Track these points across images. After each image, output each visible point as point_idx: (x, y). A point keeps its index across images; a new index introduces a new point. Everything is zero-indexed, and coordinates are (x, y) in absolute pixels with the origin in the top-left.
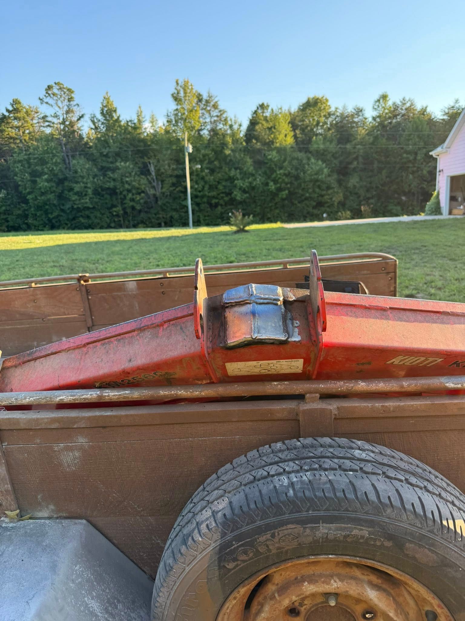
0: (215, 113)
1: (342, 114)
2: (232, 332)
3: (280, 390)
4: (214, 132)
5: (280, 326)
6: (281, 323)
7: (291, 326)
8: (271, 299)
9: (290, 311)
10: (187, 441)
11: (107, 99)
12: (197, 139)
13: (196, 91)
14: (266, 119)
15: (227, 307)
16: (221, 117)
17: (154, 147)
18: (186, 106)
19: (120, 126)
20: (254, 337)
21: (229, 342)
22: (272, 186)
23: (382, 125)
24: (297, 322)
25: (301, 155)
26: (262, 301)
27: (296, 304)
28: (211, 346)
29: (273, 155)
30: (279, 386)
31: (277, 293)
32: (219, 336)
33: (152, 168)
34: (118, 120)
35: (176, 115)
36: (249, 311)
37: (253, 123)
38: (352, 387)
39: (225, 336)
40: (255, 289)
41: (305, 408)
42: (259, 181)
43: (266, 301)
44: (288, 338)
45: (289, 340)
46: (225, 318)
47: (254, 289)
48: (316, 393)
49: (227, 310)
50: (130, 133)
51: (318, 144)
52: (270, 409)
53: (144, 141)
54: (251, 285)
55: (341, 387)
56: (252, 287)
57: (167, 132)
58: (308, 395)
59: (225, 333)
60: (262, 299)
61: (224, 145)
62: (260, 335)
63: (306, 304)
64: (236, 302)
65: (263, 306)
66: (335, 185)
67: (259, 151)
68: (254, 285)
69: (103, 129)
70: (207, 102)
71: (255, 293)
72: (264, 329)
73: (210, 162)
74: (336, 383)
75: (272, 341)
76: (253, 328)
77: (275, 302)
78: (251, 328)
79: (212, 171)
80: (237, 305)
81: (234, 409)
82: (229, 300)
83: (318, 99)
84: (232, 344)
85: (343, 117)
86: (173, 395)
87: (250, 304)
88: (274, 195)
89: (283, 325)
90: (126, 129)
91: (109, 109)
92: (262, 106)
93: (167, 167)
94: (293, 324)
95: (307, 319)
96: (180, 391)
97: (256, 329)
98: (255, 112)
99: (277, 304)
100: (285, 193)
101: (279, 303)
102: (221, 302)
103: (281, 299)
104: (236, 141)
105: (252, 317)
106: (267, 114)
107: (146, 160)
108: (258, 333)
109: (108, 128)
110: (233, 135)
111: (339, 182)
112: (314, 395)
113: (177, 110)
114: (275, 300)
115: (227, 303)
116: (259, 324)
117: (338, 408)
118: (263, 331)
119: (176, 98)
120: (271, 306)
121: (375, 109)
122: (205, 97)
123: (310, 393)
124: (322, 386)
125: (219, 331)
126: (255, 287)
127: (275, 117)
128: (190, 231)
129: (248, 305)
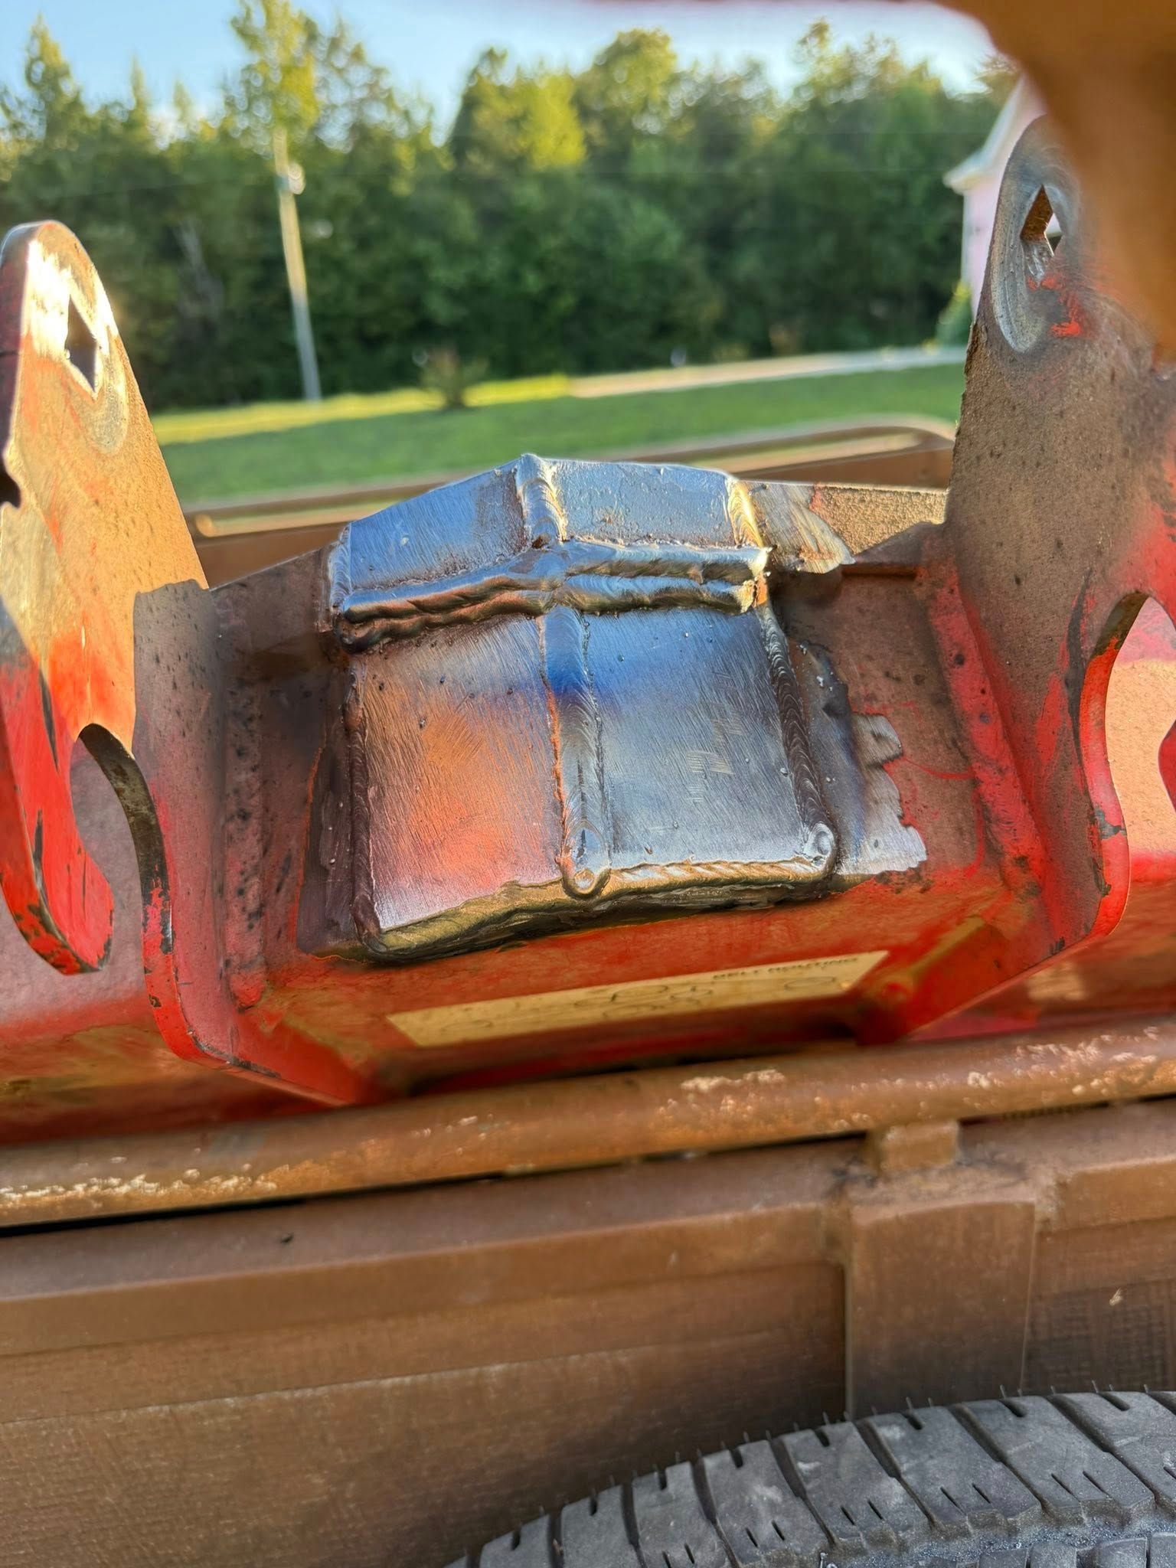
0: (359, 75)
1: (710, 78)
2: (405, 843)
3: (737, 1124)
4: (360, 132)
5: (770, 772)
6: (775, 750)
7: (840, 759)
8: (681, 569)
9: (821, 649)
10: (213, 1414)
11: (39, 35)
12: (312, 153)
13: (301, 14)
14: (502, 91)
15: (361, 648)
16: (378, 92)
17: (192, 178)
18: (275, 54)
19: (85, 120)
20: (584, 886)
21: (387, 921)
22: (532, 281)
23: (816, 108)
24: (882, 726)
25: (605, 193)
26: (618, 587)
27: (855, 595)
28: (253, 948)
29: (529, 195)
30: (729, 1103)
31: (721, 519)
32: (315, 866)
33: (191, 242)
34: (75, 104)
35: (247, 83)
36: (523, 668)
37: (470, 103)
38: (1151, 1070)
39: (356, 872)
40: (564, 499)
41: (887, 1213)
42: (495, 265)
43: (647, 587)
44: (837, 859)
45: (845, 871)
46: (348, 731)
47: (551, 494)
48: (942, 1118)
49: (363, 672)
50: (115, 140)
51: (648, 162)
52: (681, 1232)
53: (159, 162)
54: (531, 467)
55: (1087, 1078)
56: (536, 484)
57: (225, 135)
58: (893, 1136)
59: (356, 845)
60: (618, 569)
61: (389, 168)
62: (627, 859)
63: (919, 592)
64: (421, 607)
65: (629, 622)
66: (701, 277)
67: (490, 184)
68: (548, 469)
69: (36, 127)
70: (335, 44)
71: (562, 523)
72: (659, 804)
73: (357, 217)
74: (1061, 1058)
75: (718, 896)
76: (571, 806)
77: (714, 589)
78: (559, 807)
79: (364, 243)
80: (430, 626)
81: (464, 1247)
82: (368, 590)
83: (643, 36)
84: (413, 939)
85: (713, 86)
86: (83, 1202)
87: (531, 612)
88: (539, 305)
89: (792, 758)
90: (104, 129)
91: (48, 68)
92: (491, 57)
93: (233, 236)
94: (852, 745)
95: (942, 699)
96: (126, 1178)
97: (595, 811)
98: (475, 73)
99: (727, 606)
100: (566, 302)
101: (744, 595)
102: (312, 616)
103: (758, 562)
104: (424, 156)
105: (554, 722)
106: (506, 77)
107: (170, 217)
108: (617, 844)
109: (53, 125)
110: (416, 140)
111: (714, 268)
112: (928, 1132)
113: (249, 68)
114: (713, 571)
115: (353, 619)
116: (614, 774)
117: (1062, 1185)
118: (645, 824)
119: (244, 32)
120: (684, 623)
121: (797, 63)
122: (326, 28)
123: (909, 1120)
124: (978, 1079)
125: (315, 831)
126: (562, 480)
127: (526, 89)
128: (311, 412)
129: (519, 628)
